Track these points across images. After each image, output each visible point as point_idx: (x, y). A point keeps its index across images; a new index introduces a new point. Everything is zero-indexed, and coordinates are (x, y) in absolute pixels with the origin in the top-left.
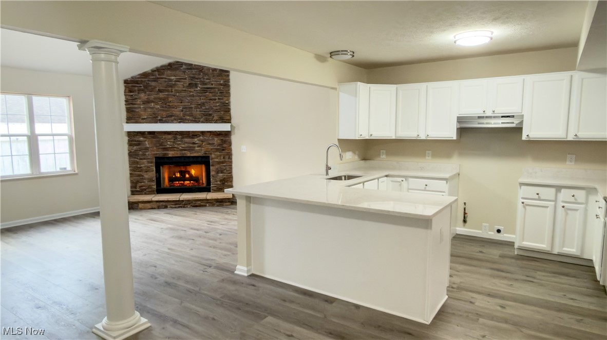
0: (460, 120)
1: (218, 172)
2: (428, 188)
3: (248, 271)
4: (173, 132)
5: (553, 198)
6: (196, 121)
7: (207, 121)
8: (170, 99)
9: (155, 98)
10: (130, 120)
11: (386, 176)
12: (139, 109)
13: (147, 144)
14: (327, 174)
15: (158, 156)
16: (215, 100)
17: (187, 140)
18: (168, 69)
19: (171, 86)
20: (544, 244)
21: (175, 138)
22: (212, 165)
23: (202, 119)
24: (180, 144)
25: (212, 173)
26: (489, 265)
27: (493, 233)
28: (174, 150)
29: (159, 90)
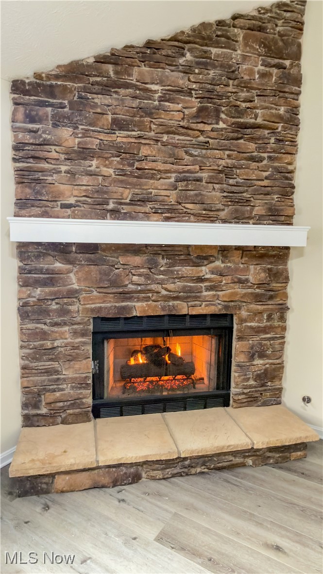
1: (252, 358)
4: (146, 246)
6: (208, 216)
7: (239, 218)
10: (25, 206)
12: (55, 176)
13: (74, 281)
15: (101, 314)
16: (261, 160)
21: (152, 265)
22: (240, 338)
23: (222, 214)
25: (238, 358)
28: (148, 299)
29: (115, 121)
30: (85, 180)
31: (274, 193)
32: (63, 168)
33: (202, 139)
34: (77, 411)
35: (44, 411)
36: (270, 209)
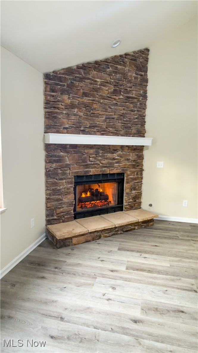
4: (95, 145)
6: (117, 133)
7: (127, 134)
8: (95, 106)
9: (78, 103)
12: (61, 115)
13: (67, 160)
15: (79, 175)
16: (135, 111)
17: (109, 155)
18: (94, 68)
19: (96, 90)
21: (97, 153)
22: (127, 183)
23: (122, 133)
25: (126, 191)
28: (95, 167)
29: (84, 93)
30: (73, 117)
31: (139, 125)
32: (64, 112)
33: (114, 102)
34: (69, 216)
35: (55, 217)
36: (137, 131)
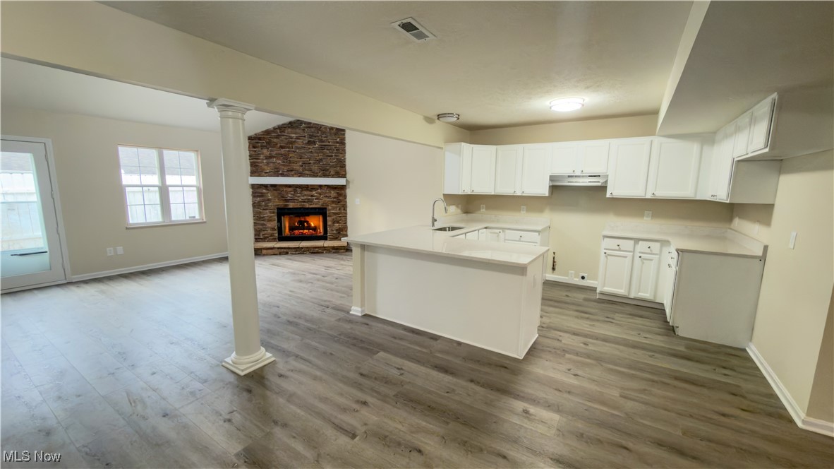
0: (552, 178)
1: (334, 223)
2: (522, 239)
3: (362, 311)
4: (293, 185)
5: (632, 250)
6: (314, 175)
7: (325, 176)
8: (290, 155)
9: (276, 154)
10: (253, 173)
11: (486, 228)
12: (262, 164)
13: (269, 196)
14: (433, 225)
15: (279, 207)
16: (332, 156)
17: (306, 193)
18: (289, 127)
19: (292, 143)
20: (622, 289)
21: (295, 191)
22: (330, 216)
23: (319, 174)
24: (298, 197)
25: (329, 223)
26: (575, 308)
27: (577, 279)
28: (295, 202)
29: (281, 146)
30: (272, 165)
31: (338, 167)
32: (265, 161)
33: (310, 150)
34: (272, 237)
35: (261, 237)
36: (337, 173)
